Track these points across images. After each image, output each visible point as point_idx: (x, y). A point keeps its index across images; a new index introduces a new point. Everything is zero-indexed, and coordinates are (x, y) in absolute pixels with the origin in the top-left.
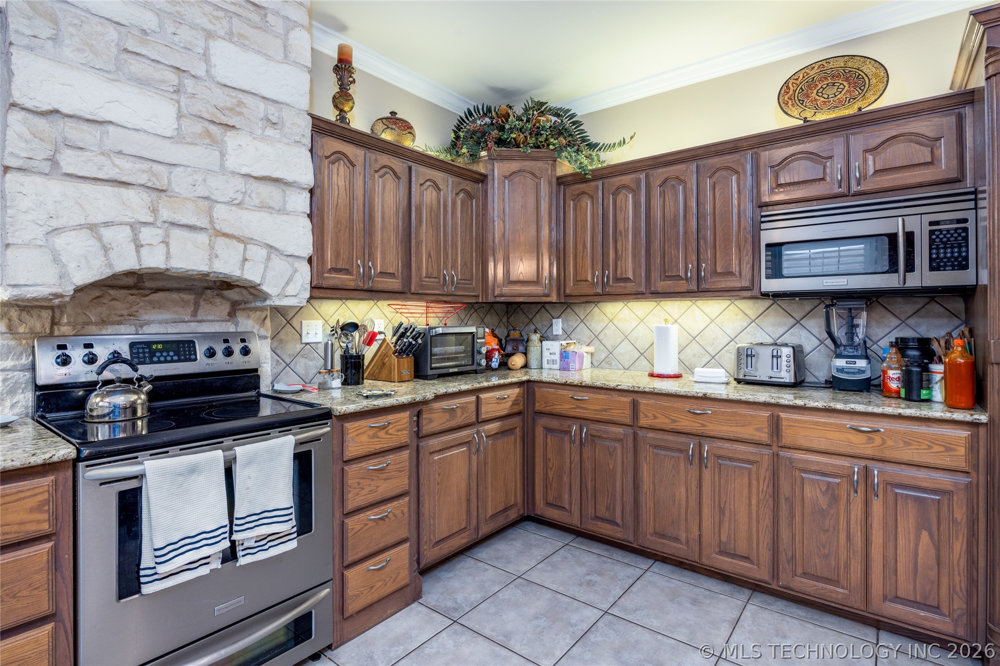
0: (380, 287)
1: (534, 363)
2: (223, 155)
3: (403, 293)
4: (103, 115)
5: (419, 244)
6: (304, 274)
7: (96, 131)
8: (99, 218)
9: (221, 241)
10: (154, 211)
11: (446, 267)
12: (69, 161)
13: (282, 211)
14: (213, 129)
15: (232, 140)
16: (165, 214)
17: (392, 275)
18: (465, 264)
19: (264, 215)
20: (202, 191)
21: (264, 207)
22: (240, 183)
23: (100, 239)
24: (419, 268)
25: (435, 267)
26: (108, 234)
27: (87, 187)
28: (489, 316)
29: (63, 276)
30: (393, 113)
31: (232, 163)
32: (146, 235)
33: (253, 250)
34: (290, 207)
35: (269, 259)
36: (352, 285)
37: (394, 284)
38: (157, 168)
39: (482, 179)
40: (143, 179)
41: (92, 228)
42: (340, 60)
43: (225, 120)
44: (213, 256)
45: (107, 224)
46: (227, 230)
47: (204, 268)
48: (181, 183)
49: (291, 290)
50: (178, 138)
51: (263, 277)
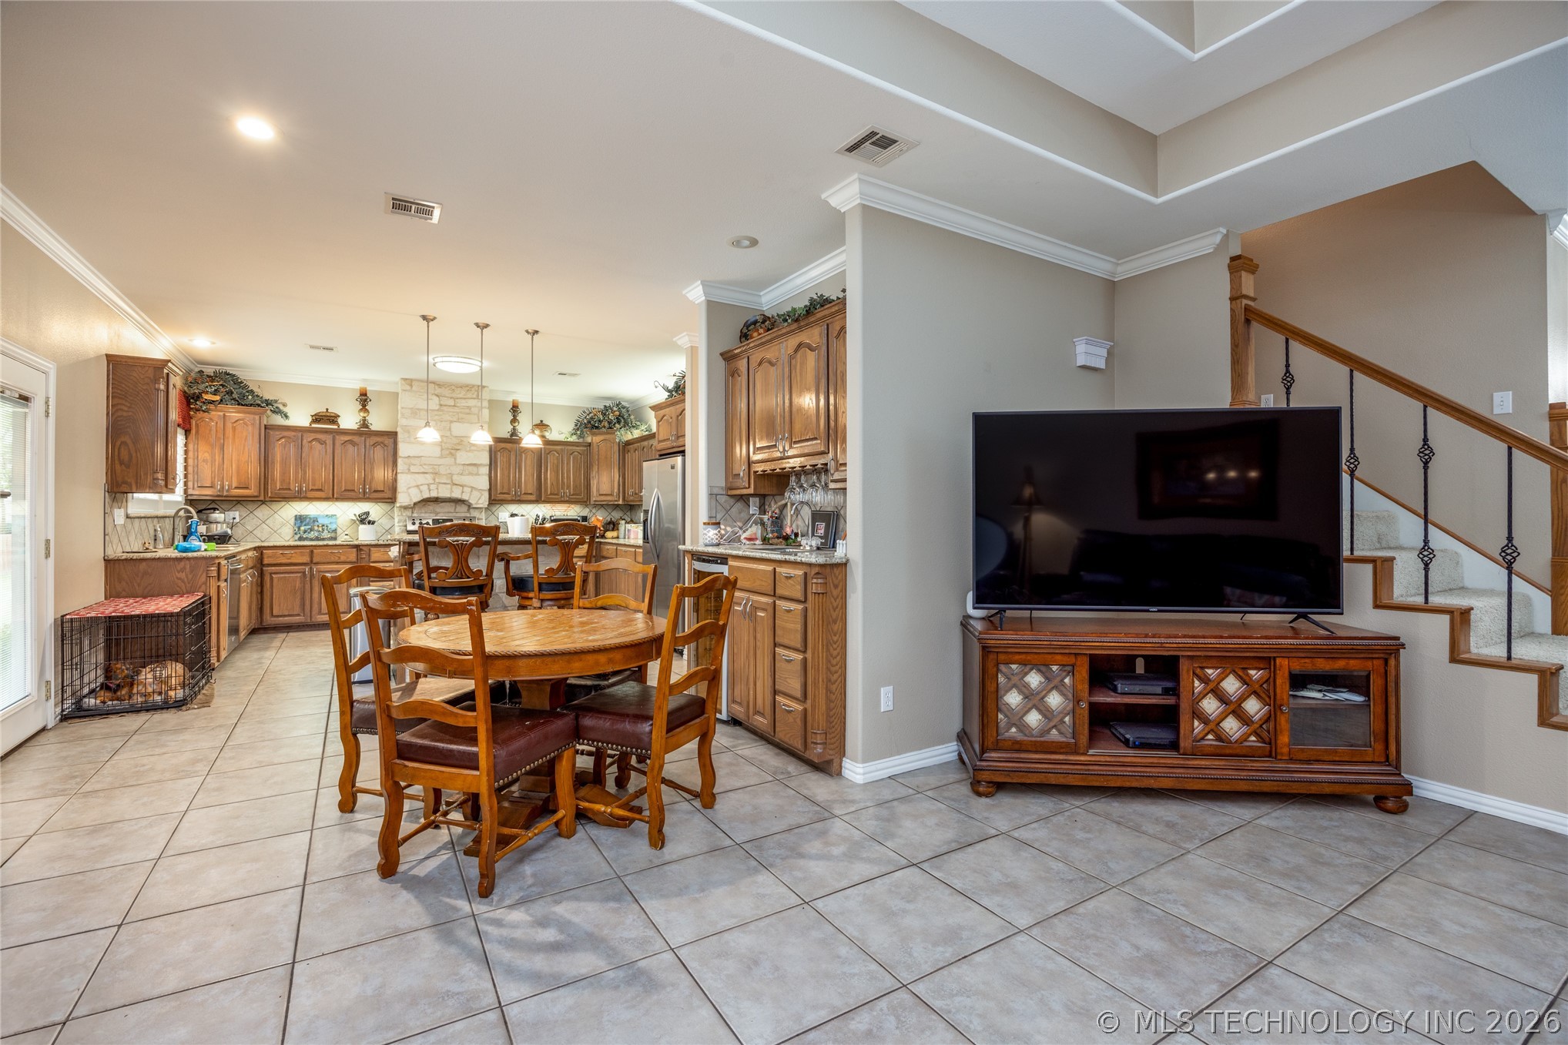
0: (524, 499)
1: (622, 536)
2: (455, 459)
3: (538, 501)
4: (420, 455)
5: (546, 479)
6: (486, 495)
7: (419, 459)
8: (419, 483)
9: (455, 486)
10: (434, 480)
11: (562, 488)
12: (413, 469)
13: (477, 474)
14: (452, 451)
15: (459, 454)
16: (437, 480)
17: (531, 494)
18: (576, 486)
19: (471, 477)
20: (449, 471)
21: (471, 474)
22: (462, 467)
23: (419, 489)
24: (546, 490)
25: (556, 489)
26: (421, 487)
27: (417, 475)
28: (615, 511)
29: (411, 500)
30: (542, 421)
31: (458, 461)
32: (432, 487)
33: (465, 489)
34: (480, 473)
35: (472, 491)
36: (510, 499)
37: (533, 498)
38: (435, 467)
39: (590, 445)
40: (431, 471)
41: (418, 486)
42: (514, 406)
43: (457, 448)
44: (452, 491)
45: (422, 485)
46: (457, 483)
47: (449, 496)
48: (442, 470)
49: (480, 502)
50: (441, 457)
51: (469, 497)
